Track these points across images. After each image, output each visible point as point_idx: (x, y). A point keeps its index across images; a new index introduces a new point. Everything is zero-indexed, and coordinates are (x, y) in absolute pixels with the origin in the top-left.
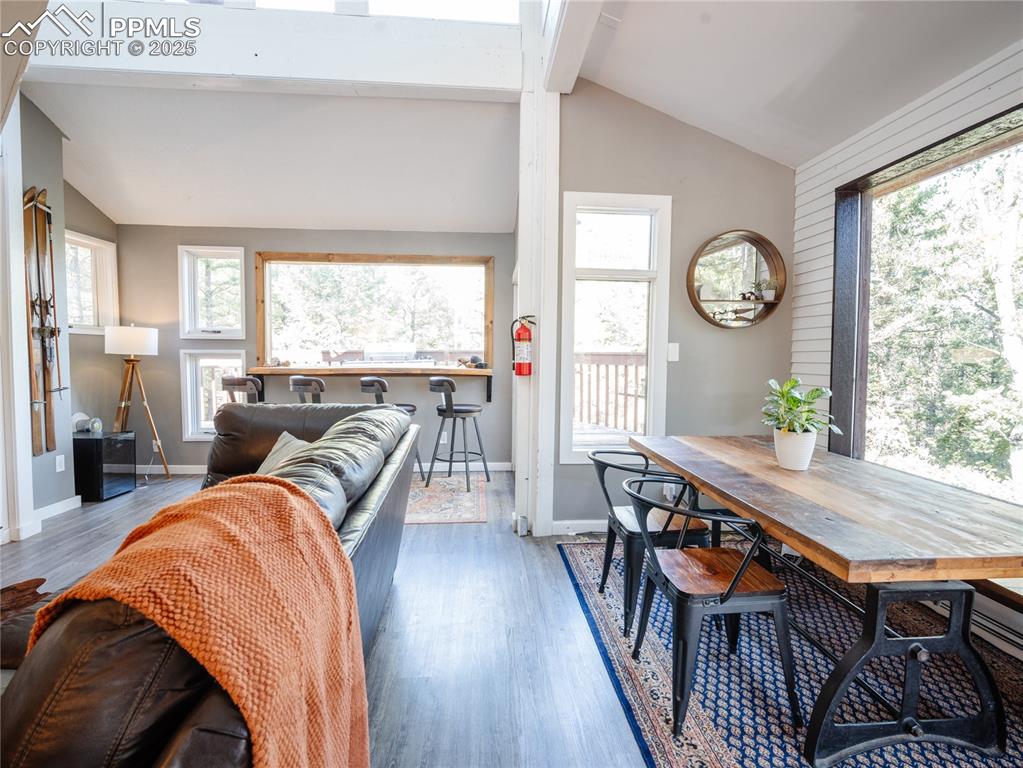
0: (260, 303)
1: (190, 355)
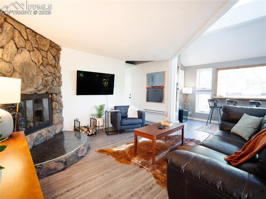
0: (216, 81)
1: (198, 94)
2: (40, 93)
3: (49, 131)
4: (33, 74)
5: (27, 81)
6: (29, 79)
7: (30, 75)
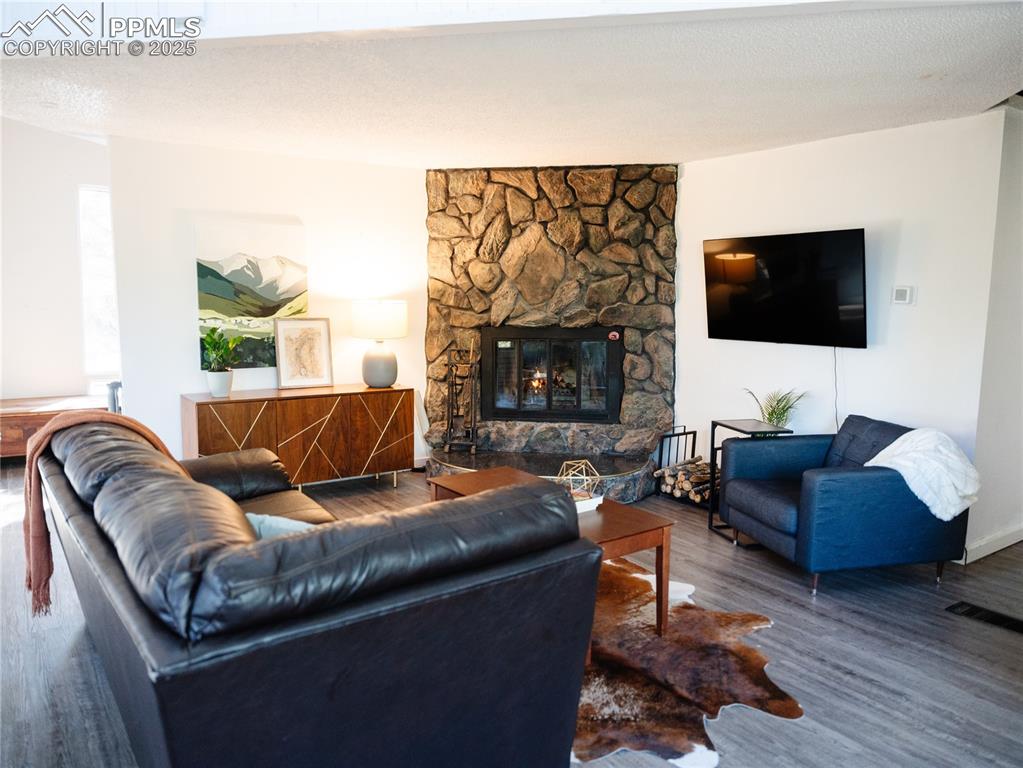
2: (571, 325)
3: (588, 435)
4: (550, 279)
5: (535, 296)
6: (540, 291)
7: (544, 281)
